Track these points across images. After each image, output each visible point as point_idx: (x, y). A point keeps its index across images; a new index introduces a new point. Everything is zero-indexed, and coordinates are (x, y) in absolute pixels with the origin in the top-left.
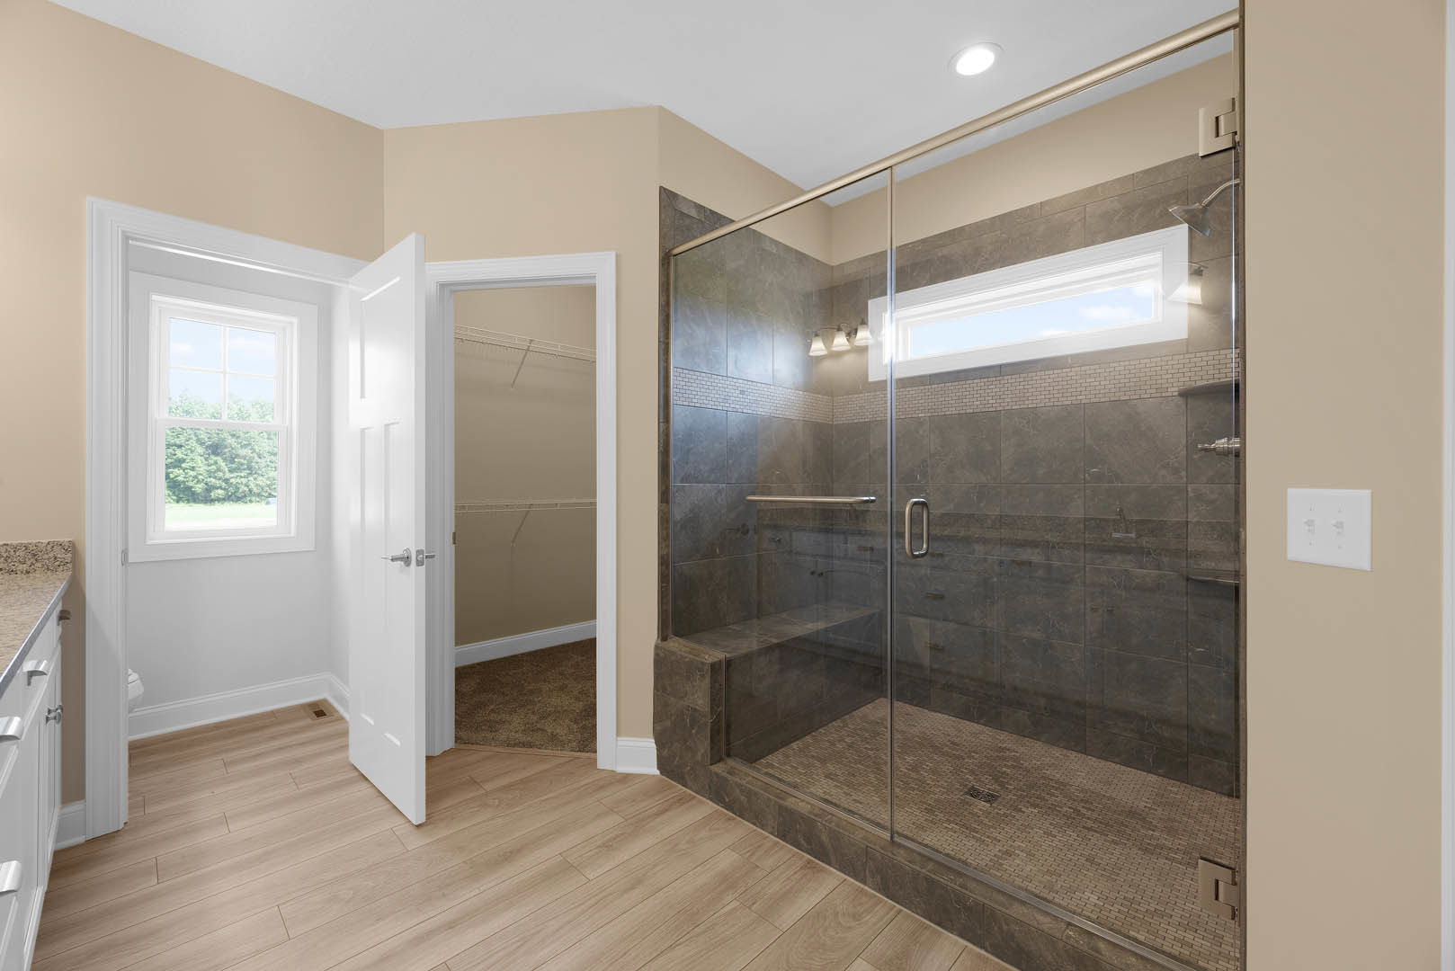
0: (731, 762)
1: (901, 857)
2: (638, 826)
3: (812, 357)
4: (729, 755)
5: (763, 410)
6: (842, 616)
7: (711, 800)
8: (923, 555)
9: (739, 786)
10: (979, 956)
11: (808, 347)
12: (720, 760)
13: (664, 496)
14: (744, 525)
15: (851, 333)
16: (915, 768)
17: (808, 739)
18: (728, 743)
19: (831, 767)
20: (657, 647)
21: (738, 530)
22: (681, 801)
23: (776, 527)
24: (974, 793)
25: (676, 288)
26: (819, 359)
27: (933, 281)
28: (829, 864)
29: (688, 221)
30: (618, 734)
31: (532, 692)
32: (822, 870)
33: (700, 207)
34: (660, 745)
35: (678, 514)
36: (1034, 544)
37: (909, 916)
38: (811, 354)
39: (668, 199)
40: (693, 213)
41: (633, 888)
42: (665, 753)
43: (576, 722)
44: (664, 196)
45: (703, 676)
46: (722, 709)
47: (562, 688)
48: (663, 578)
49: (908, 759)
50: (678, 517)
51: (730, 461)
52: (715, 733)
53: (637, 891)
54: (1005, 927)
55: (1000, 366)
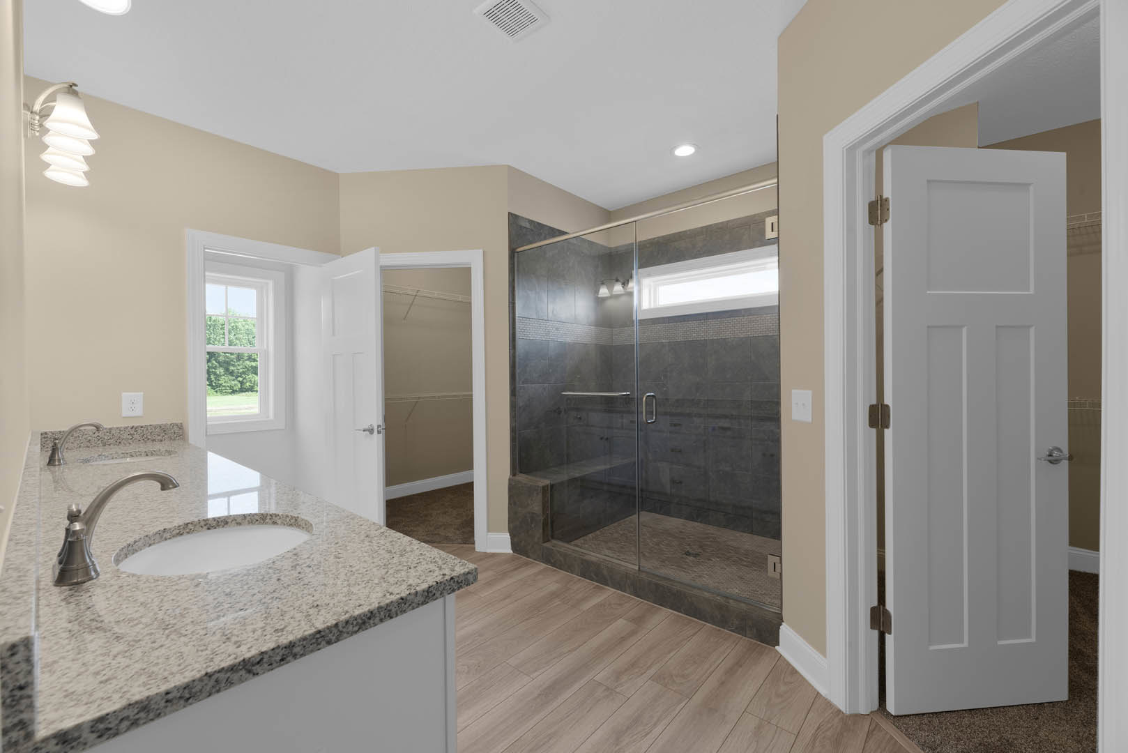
0: (554, 542)
1: (643, 576)
2: (504, 575)
3: (599, 298)
4: (553, 537)
5: (569, 340)
6: (617, 462)
7: (544, 563)
8: (653, 422)
9: (559, 552)
10: (678, 616)
11: (597, 292)
12: (548, 541)
13: (513, 392)
14: (559, 408)
15: (625, 284)
16: (657, 544)
17: (598, 532)
18: (552, 531)
19: (610, 545)
20: (509, 480)
21: (555, 411)
22: (527, 564)
23: (578, 410)
24: (688, 554)
25: (518, 270)
26: (604, 299)
27: (669, 262)
28: (608, 586)
29: (524, 230)
30: (489, 531)
31: (426, 516)
32: (604, 589)
33: (531, 222)
34: (513, 536)
35: (521, 403)
36: (725, 417)
37: (647, 604)
38: (599, 296)
39: (513, 218)
40: (528, 225)
41: (505, 599)
42: (515, 540)
43: (458, 529)
44: (511, 218)
45: (537, 494)
46: (549, 512)
47: (445, 513)
48: (513, 439)
49: (655, 540)
50: (521, 404)
51: (551, 371)
52: (545, 525)
53: (507, 600)
54: (690, 600)
55: (707, 314)
